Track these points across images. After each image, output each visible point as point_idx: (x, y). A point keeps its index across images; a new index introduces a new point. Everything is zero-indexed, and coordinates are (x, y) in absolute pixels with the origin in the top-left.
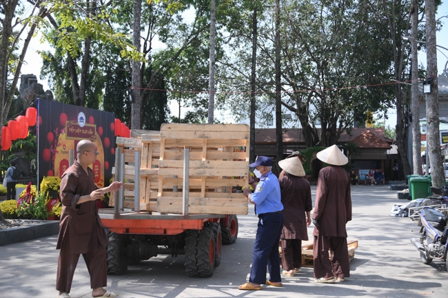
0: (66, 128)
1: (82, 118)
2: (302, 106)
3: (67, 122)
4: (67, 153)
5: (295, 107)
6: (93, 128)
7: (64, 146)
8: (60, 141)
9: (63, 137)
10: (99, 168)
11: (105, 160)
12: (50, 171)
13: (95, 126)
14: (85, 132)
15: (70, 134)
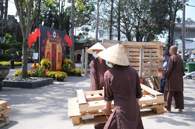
0: (49, 38)
1: (54, 34)
2: (128, 32)
3: (50, 35)
4: (49, 49)
5: (126, 32)
6: (58, 38)
7: (48, 46)
8: (47, 44)
9: (48, 41)
10: (60, 55)
11: (62, 52)
12: (43, 57)
13: (59, 37)
14: (56, 40)
15: (51, 41)
